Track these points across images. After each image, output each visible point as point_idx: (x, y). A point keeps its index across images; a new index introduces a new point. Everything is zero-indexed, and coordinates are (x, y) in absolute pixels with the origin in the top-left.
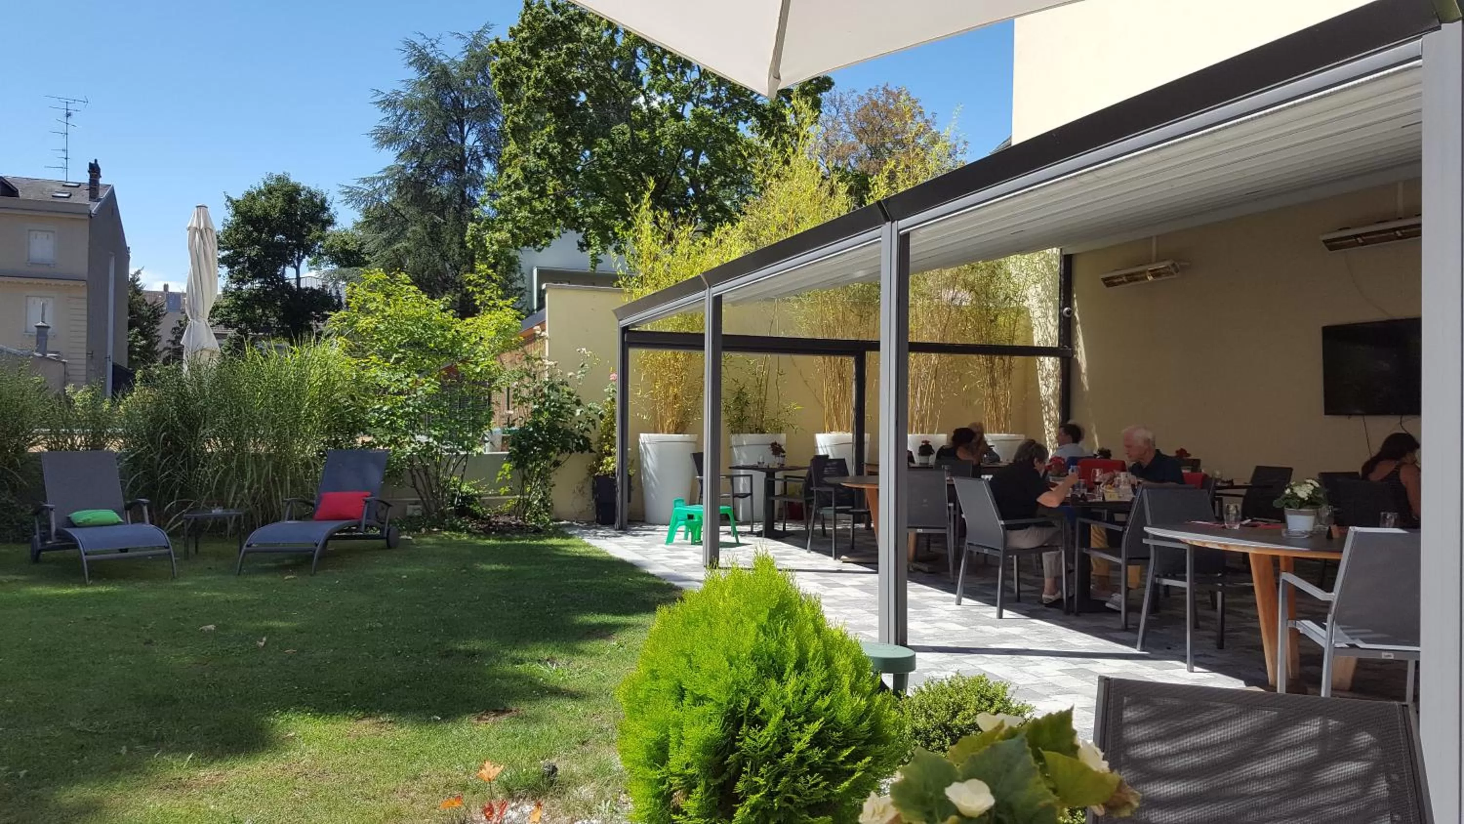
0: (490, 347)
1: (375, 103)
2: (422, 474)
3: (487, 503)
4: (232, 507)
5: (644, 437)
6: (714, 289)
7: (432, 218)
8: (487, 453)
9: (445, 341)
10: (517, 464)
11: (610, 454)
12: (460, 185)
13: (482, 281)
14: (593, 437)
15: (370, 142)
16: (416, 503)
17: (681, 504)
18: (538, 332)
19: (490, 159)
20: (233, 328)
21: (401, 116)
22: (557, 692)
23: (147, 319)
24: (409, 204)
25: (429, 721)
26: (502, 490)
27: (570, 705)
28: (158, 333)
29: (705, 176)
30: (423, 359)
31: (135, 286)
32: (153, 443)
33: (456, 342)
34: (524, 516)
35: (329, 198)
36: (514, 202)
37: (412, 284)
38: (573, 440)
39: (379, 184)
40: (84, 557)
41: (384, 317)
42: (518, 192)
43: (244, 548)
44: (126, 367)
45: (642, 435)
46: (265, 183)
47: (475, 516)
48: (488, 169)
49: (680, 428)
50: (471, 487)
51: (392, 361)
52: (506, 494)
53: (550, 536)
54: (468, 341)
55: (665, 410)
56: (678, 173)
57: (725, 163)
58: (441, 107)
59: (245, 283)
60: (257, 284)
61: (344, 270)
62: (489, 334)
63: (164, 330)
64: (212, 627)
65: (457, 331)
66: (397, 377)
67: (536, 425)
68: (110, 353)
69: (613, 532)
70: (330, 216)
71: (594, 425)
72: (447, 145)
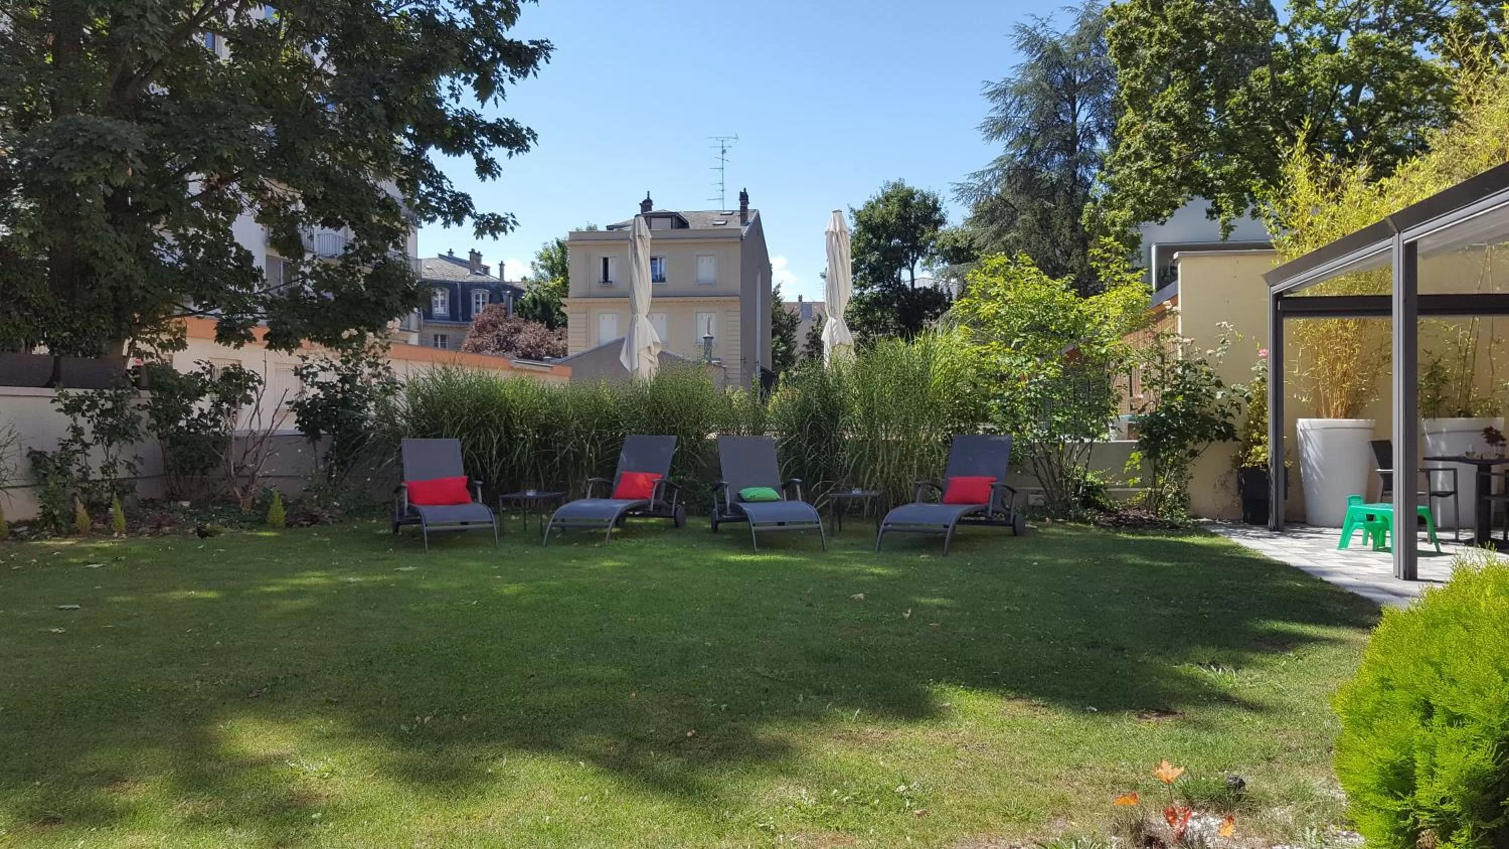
0: (1116, 326)
1: (984, 94)
2: (1045, 462)
3: (1114, 495)
4: (868, 489)
5: (1302, 423)
6: (1404, 235)
7: (1042, 204)
8: (1113, 441)
9: (1067, 322)
10: (1148, 453)
11: (1259, 443)
12: (1071, 166)
13: (1108, 255)
14: (1238, 423)
15: (980, 135)
16: (1038, 492)
17: (1358, 502)
18: (1168, 307)
19: (1103, 134)
20: (856, 330)
21: (1011, 104)
22: (1226, 699)
23: (785, 327)
24: (1018, 193)
25: (1085, 711)
26: (1131, 482)
27: (1246, 716)
28: (795, 339)
29: (1368, 114)
30: (1044, 342)
31: (777, 298)
32: (801, 431)
33: (1079, 322)
34: (1157, 511)
35: (940, 199)
36: (1134, 175)
37: (1033, 265)
38: (1212, 426)
39: (989, 177)
40: (753, 528)
41: (1006, 302)
42: (1140, 163)
43: (882, 527)
44: (770, 369)
45: (1300, 421)
46: (883, 191)
47: (1102, 509)
48: (1102, 144)
49: (1351, 411)
50: (1096, 476)
51: (1013, 345)
52: (1135, 486)
53: (1191, 534)
54: (1091, 321)
55: (1332, 390)
56: (1333, 115)
57: (1396, 96)
58: (1051, 87)
59: (866, 288)
60: (876, 288)
61: (956, 267)
62: (1115, 312)
63: (800, 337)
64: (861, 595)
65: (1080, 311)
66: (1018, 362)
67: (1168, 409)
68: (758, 358)
69: (1267, 533)
70: (941, 216)
71: (1239, 409)
72: (1057, 126)
